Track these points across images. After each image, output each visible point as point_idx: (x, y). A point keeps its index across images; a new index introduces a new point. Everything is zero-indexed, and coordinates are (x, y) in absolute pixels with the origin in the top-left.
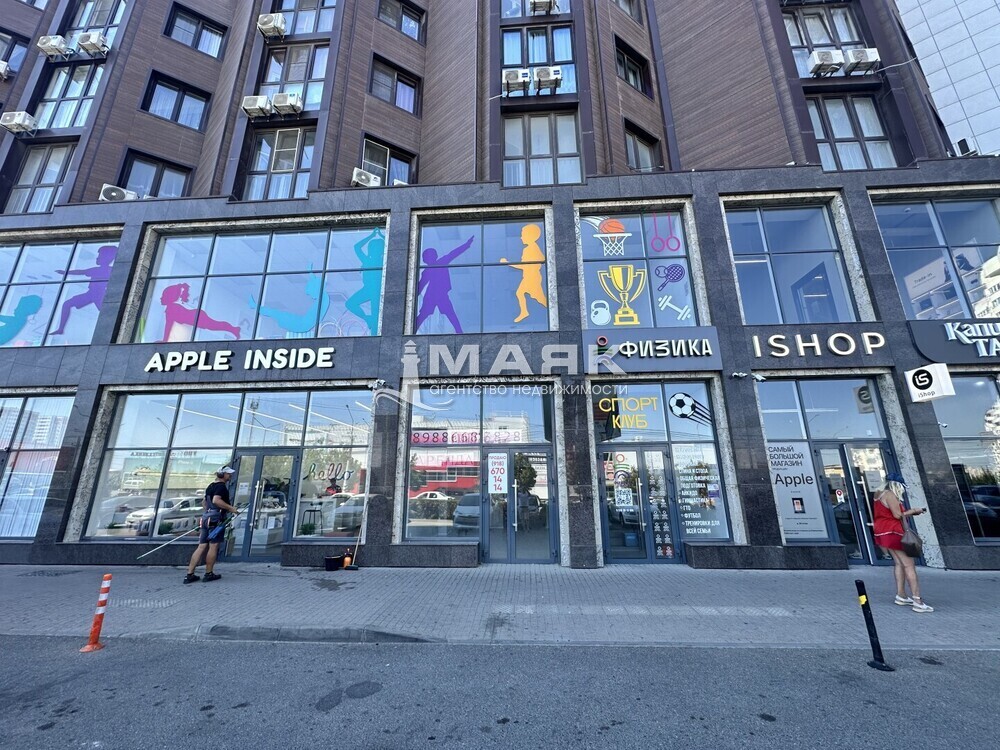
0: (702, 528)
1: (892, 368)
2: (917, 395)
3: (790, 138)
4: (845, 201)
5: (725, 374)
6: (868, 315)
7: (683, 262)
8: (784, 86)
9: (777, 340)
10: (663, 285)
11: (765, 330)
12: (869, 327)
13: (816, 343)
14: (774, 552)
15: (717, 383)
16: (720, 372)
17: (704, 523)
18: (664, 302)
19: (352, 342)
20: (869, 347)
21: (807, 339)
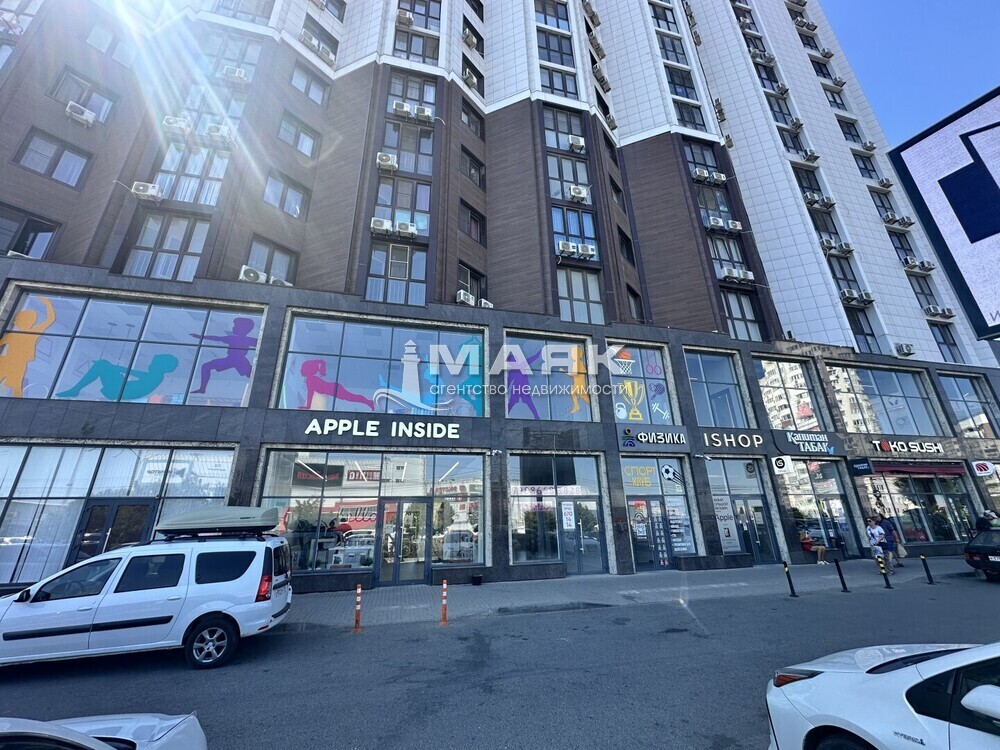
0: (682, 546)
1: (766, 456)
2: (777, 471)
3: (715, 315)
4: (741, 357)
5: (692, 455)
6: (754, 425)
7: (662, 383)
8: (710, 283)
9: (715, 437)
10: (654, 396)
11: (710, 430)
12: (755, 432)
13: (733, 440)
14: (720, 558)
15: (687, 460)
16: (688, 454)
17: (683, 544)
18: (655, 407)
19: (470, 421)
20: (756, 443)
21: (729, 437)
